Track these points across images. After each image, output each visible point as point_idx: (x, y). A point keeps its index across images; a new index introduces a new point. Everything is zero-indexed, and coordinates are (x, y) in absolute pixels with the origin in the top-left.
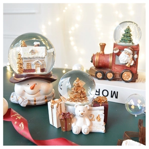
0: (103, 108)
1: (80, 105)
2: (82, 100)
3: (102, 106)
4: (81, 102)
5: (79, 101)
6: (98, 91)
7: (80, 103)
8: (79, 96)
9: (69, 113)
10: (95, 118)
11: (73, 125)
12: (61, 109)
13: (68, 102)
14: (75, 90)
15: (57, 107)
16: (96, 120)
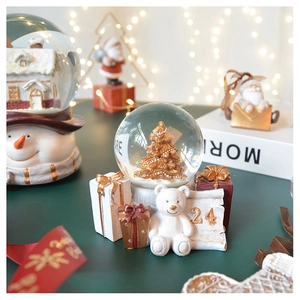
0: (221, 192)
1: (169, 187)
2: (172, 175)
3: (218, 187)
4: (169, 179)
5: (164, 178)
6: (218, 146)
7: (166, 182)
8: (165, 166)
9: (141, 206)
10: (203, 216)
11: (151, 234)
12: (121, 196)
13: (138, 180)
14: (154, 150)
15: (113, 193)
16: (204, 221)
